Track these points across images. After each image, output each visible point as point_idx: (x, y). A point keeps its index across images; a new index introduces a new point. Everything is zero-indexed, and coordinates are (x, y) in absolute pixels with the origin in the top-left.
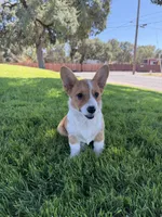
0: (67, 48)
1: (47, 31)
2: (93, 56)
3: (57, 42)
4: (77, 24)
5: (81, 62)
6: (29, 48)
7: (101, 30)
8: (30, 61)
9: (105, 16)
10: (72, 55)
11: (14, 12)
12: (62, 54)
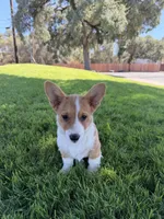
0: (115, 47)
1: (95, 31)
2: (143, 54)
3: (105, 42)
4: (126, 21)
5: (129, 61)
6: (77, 49)
7: (154, 26)
8: (77, 62)
9: (158, 10)
10: (120, 54)
11: (65, 15)
12: (109, 54)
